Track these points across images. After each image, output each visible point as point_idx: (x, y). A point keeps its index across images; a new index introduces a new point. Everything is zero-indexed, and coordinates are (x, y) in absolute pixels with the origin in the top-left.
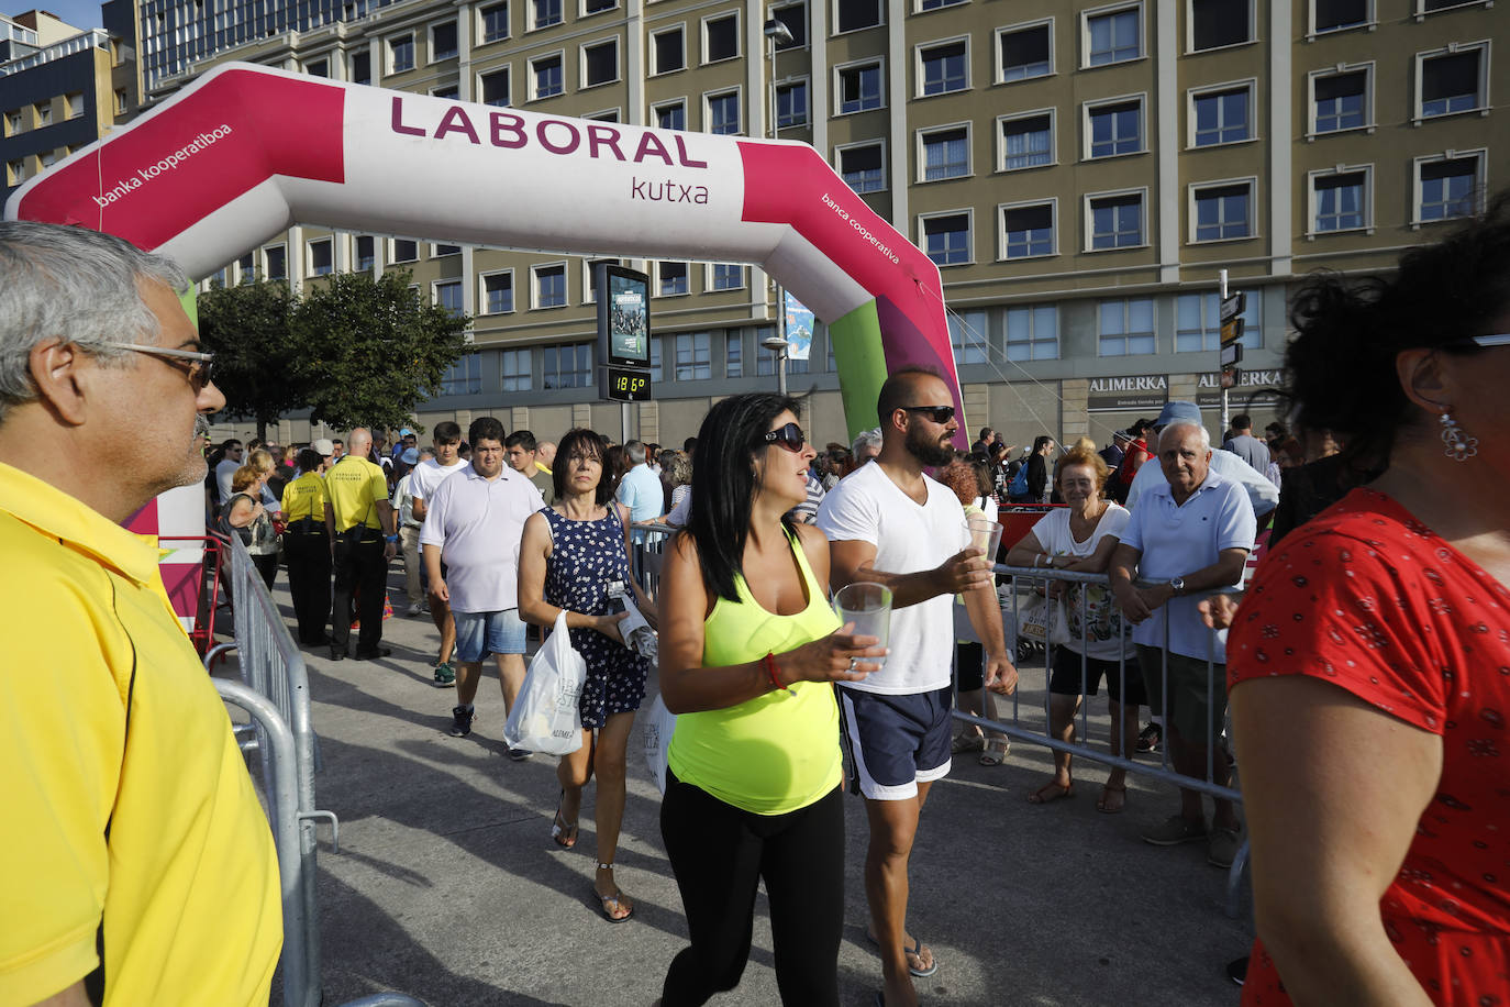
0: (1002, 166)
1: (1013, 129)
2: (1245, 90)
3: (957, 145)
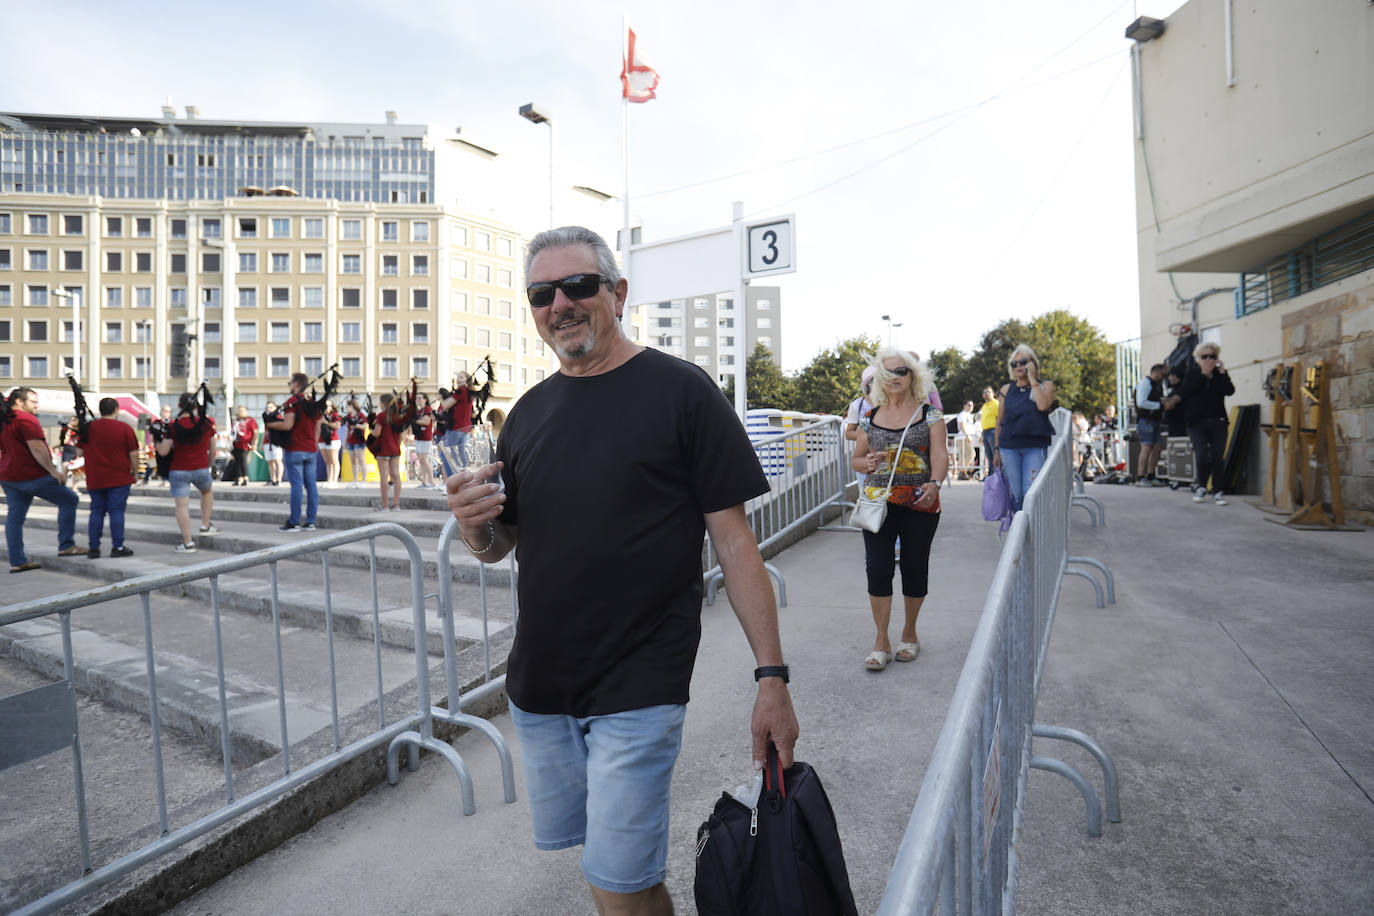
0: (270, 340)
1: (275, 325)
2: (358, 324)
3: (252, 328)
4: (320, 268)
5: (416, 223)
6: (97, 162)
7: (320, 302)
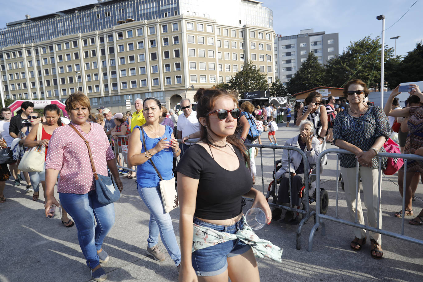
0: (130, 75)
1: (131, 69)
2: (157, 66)
4: (143, 47)
5: (173, 24)
6: (80, 22)
7: (144, 59)
